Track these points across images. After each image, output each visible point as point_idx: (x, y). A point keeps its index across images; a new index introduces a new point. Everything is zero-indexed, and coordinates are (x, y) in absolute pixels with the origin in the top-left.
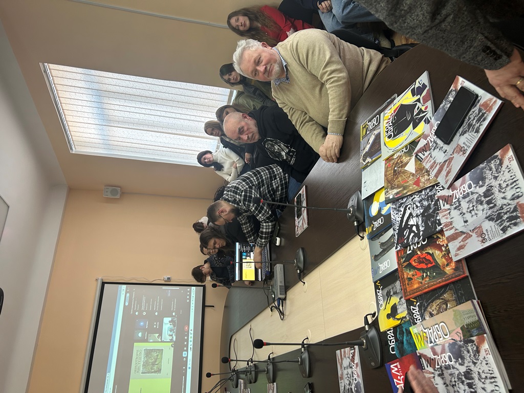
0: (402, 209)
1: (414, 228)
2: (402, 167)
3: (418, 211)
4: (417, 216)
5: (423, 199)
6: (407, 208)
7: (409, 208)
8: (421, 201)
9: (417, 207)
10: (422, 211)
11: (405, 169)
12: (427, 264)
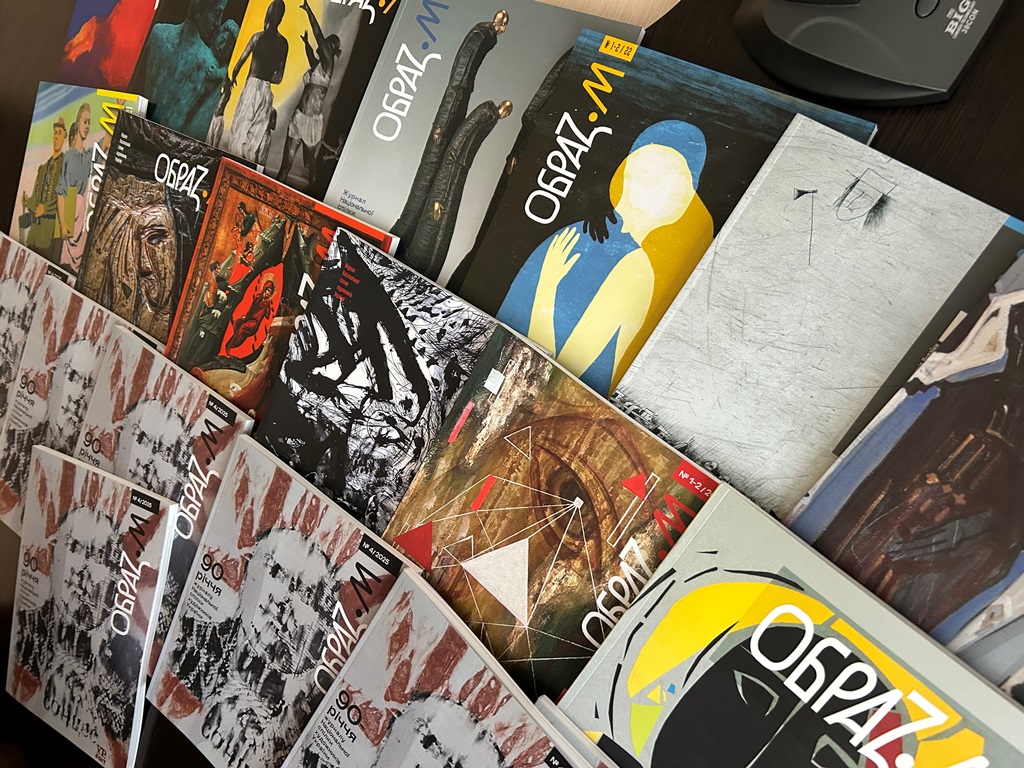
1: (333, 371)
3: (364, 433)
8: (382, 473)
9: (381, 440)
10: (353, 445)
11: (525, 542)
12: (240, 322)
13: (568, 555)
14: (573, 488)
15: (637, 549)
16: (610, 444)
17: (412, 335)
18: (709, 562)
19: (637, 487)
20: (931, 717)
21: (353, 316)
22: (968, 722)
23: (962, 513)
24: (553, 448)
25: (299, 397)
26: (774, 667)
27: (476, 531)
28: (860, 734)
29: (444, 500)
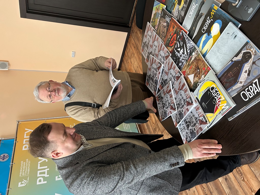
0: (188, 51)
1: (179, 49)
2: (196, 74)
3: (181, 58)
4: (181, 56)
5: (182, 65)
6: (187, 54)
7: (186, 55)
8: (183, 64)
9: (183, 59)
10: (180, 60)
11: (194, 74)
12: (172, 41)
13: (197, 76)
14: (199, 69)
15: (203, 76)
16: (202, 64)
17: (187, 46)
18: (208, 79)
19: (204, 69)
20: (223, 99)
21: (182, 42)
22: (226, 100)
23: (232, 77)
24: (197, 63)
25: (176, 52)
26: (211, 91)
27: (189, 72)
28: (217, 99)
29: (187, 68)
